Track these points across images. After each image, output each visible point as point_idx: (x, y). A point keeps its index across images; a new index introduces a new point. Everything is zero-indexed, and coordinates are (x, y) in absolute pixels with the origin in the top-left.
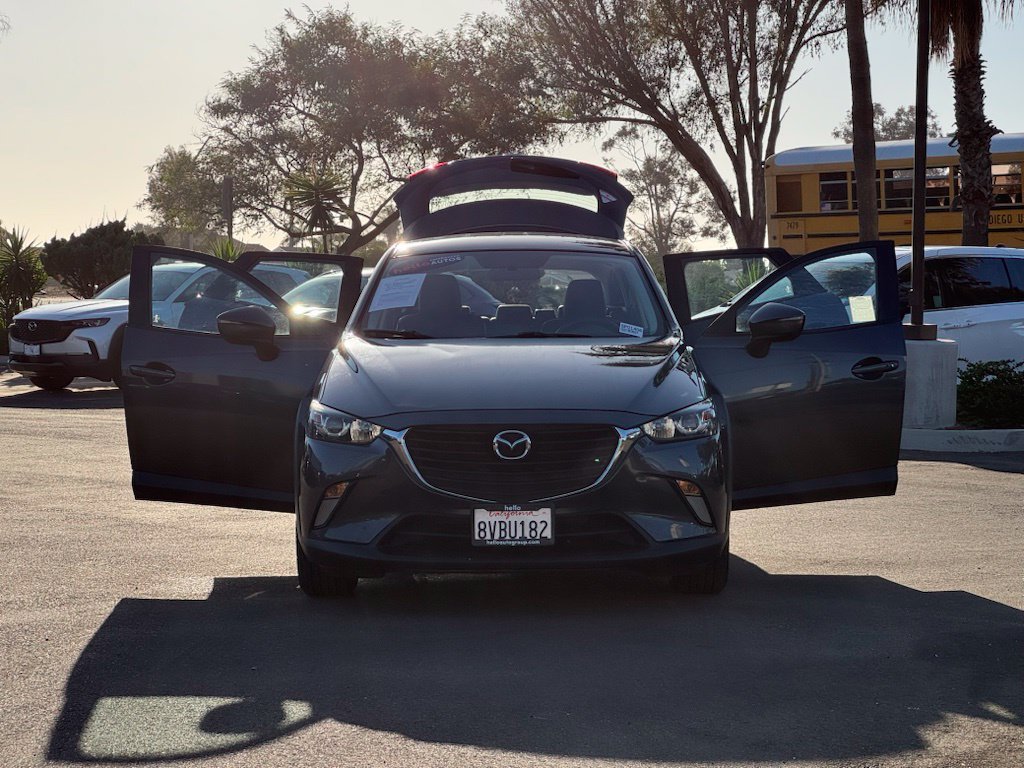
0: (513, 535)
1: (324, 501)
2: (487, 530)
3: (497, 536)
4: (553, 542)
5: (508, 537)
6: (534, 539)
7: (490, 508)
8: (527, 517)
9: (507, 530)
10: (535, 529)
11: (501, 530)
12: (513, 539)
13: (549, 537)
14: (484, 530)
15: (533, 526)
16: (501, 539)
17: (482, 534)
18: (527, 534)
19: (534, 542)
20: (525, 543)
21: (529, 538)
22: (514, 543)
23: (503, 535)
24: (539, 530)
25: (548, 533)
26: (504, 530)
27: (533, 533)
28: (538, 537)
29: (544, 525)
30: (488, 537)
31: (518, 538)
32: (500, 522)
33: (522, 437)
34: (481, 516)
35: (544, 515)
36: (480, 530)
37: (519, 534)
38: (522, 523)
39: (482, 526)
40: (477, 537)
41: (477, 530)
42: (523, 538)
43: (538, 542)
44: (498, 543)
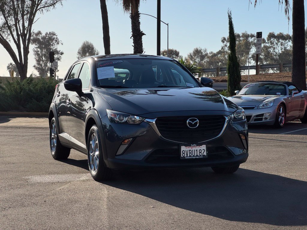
0: (194, 155)
1: (121, 146)
2: (185, 153)
3: (188, 156)
4: (207, 157)
5: (192, 156)
6: (200, 156)
7: (186, 146)
8: (198, 148)
9: (192, 153)
10: (201, 152)
11: (190, 153)
12: (194, 156)
13: (206, 155)
14: (184, 153)
15: (200, 151)
16: (190, 156)
17: (184, 155)
18: (198, 154)
19: (201, 157)
20: (198, 157)
21: (199, 155)
22: (194, 158)
23: (190, 155)
24: (202, 153)
25: (205, 154)
26: (191, 153)
27: (200, 154)
28: (202, 155)
29: (204, 151)
30: (186, 156)
31: (195, 156)
32: (189, 150)
33: (196, 120)
34: (183, 148)
35: (204, 147)
36: (183, 153)
37: (196, 154)
38: (197, 150)
39: (184, 152)
40: (182, 156)
41: (182, 153)
42: (197, 156)
43: (202, 157)
44: (189, 158)
